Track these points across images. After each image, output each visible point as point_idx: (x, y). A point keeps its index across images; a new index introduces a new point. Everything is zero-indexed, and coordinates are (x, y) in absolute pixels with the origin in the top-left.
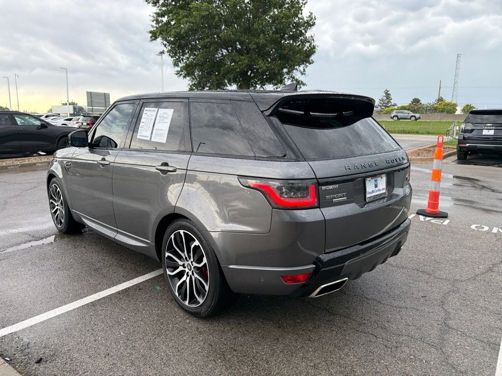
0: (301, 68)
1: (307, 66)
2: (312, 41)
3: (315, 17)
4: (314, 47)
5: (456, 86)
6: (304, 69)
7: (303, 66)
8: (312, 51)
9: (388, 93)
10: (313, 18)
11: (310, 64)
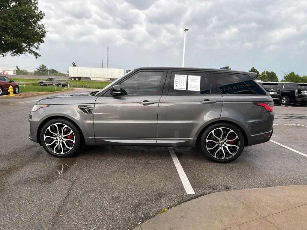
0: (35, 44)
1: (39, 44)
2: (43, 28)
3: (44, 14)
4: (45, 32)
5: (108, 63)
6: (38, 46)
7: (37, 43)
8: (43, 35)
9: (75, 64)
10: (43, 14)
11: (42, 43)
